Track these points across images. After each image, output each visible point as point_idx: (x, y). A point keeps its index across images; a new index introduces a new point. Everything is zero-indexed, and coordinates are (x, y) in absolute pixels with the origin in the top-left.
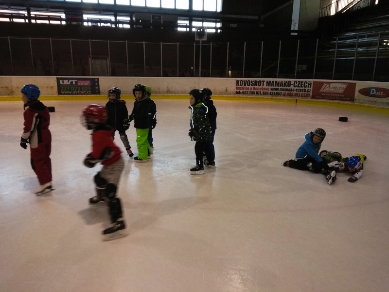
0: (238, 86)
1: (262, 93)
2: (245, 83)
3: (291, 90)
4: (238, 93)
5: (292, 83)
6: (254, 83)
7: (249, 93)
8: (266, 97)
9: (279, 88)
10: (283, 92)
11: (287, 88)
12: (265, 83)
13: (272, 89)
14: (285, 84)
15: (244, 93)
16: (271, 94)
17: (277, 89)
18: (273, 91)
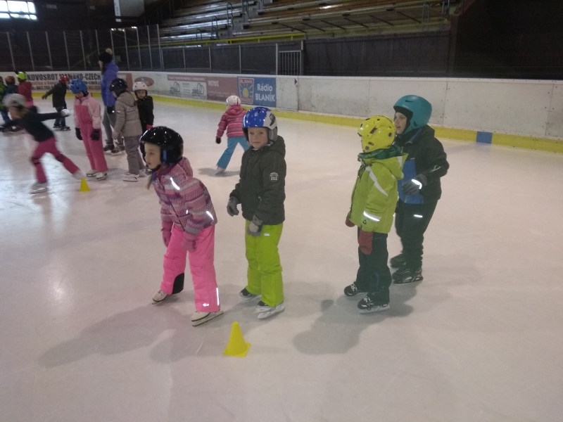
2: (37, 77)
5: (84, 76)
6: (46, 76)
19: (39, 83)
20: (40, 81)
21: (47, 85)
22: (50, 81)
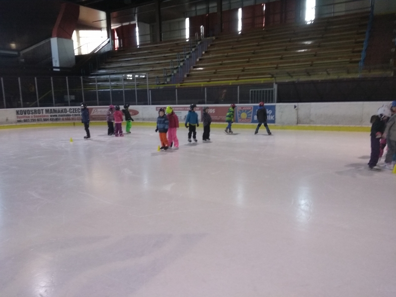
0: (18, 115)
1: (43, 119)
2: (25, 112)
3: (68, 115)
4: (19, 121)
5: (68, 110)
6: (33, 111)
7: (30, 120)
8: (46, 122)
9: (57, 114)
10: (61, 117)
11: (64, 114)
12: (44, 111)
13: (51, 116)
14: (62, 111)
15: (25, 121)
16: (51, 120)
17: (56, 116)
18: (53, 118)
19: (26, 117)
21: (33, 118)
22: (36, 115)
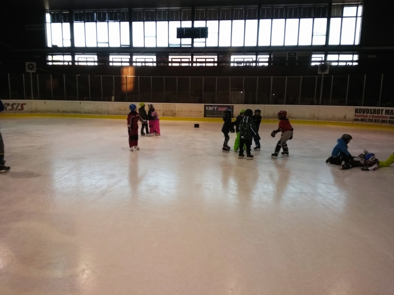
0: (357, 114)
1: (380, 121)
2: (364, 111)
4: (356, 120)
6: (373, 111)
7: (367, 120)
8: (384, 124)
12: (384, 112)
13: (390, 118)
15: (362, 120)
16: (390, 122)
18: (392, 120)
19: (364, 116)
20: (365, 114)
21: (371, 118)
22: (374, 115)
